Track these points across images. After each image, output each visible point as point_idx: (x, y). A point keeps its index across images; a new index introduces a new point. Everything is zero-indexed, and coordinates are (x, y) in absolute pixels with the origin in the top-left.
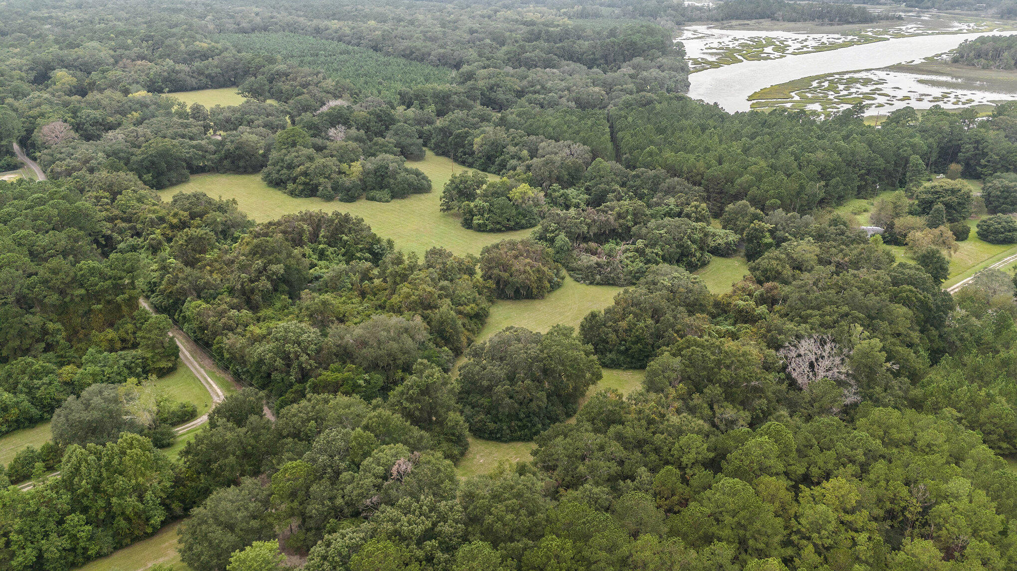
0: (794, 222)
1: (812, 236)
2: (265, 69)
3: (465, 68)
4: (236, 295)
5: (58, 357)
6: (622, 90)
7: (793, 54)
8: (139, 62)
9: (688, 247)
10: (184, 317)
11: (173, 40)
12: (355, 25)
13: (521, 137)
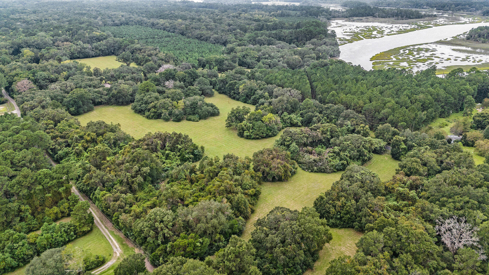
0: (417, 137)
1: (428, 145)
2: (129, 47)
3: (229, 46)
4: (124, 185)
5: (27, 225)
6: (309, 57)
7: (387, 35)
8: (65, 43)
9: (363, 151)
10: (96, 197)
11: (82, 31)
12: (171, 21)
13: (264, 85)
